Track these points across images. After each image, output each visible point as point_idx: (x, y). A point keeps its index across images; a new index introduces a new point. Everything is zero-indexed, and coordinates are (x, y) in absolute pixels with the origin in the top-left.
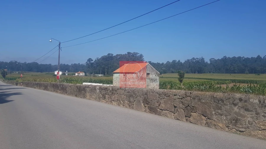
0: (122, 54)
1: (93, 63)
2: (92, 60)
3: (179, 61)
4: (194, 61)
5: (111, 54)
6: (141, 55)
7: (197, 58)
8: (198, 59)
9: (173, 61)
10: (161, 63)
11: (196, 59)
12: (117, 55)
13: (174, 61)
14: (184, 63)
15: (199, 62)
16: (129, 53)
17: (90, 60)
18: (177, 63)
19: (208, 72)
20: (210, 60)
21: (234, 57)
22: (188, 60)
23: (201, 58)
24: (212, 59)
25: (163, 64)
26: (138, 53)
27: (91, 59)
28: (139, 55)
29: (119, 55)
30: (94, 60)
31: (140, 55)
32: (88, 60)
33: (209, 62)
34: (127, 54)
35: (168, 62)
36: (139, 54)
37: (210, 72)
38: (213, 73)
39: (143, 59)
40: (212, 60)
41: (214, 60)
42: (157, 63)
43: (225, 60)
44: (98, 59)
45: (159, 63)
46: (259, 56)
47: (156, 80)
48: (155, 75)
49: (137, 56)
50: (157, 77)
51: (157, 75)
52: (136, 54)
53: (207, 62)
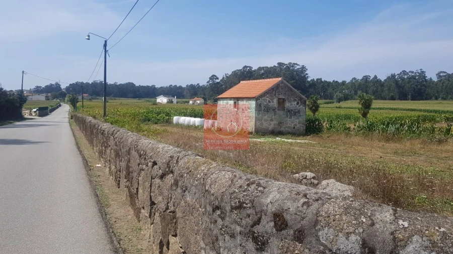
0: (267, 67)
1: (218, 83)
2: (218, 79)
3: (376, 77)
4: (406, 77)
5: (248, 67)
6: (303, 67)
7: (410, 72)
8: (413, 72)
9: (364, 77)
10: (340, 81)
11: (410, 74)
12: (260, 67)
13: (366, 78)
14: (385, 80)
15: (415, 79)
16: (280, 64)
17: (213, 77)
18: (372, 80)
19: (434, 98)
20: (438, 75)
22: (393, 76)
23: (419, 71)
24: (441, 72)
25: (344, 83)
26: (297, 64)
27: (215, 76)
28: (298, 67)
29: (263, 68)
30: (220, 78)
31: (300, 68)
32: (210, 78)
33: (435, 79)
34: (276, 65)
35: (355, 78)
36: (299, 65)
37: (436, 99)
38: (444, 99)
39: (307, 74)
40: (441, 75)
41: (444, 74)
42: (334, 81)
44: (227, 75)
45: (337, 82)
47: (299, 112)
48: (296, 102)
49: (296, 69)
50: (301, 106)
51: (301, 102)
52: (293, 66)
53: (431, 79)
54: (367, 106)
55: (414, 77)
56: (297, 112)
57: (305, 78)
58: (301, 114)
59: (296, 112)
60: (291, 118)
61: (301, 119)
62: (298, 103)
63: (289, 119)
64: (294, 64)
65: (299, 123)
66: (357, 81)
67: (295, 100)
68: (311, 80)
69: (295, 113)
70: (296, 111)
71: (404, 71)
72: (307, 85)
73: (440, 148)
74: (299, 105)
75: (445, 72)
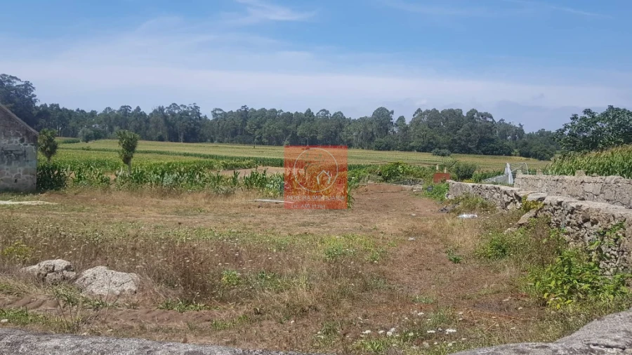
3: (138, 109)
4: (177, 112)
6: (28, 84)
7: (182, 106)
8: (185, 107)
9: (122, 107)
10: (88, 111)
11: (182, 108)
13: (125, 109)
14: (151, 114)
15: (188, 115)
18: (133, 113)
19: (209, 140)
20: (214, 113)
21: (263, 110)
22: (161, 109)
23: (193, 106)
24: (216, 109)
25: (93, 114)
26: (16, 78)
28: (18, 83)
31: (23, 85)
33: (210, 118)
35: (109, 108)
36: (20, 80)
37: (212, 141)
38: (221, 142)
39: (34, 96)
40: (217, 112)
41: (220, 112)
42: (78, 110)
43: (245, 114)
45: (83, 111)
46: (309, 111)
47: (24, 154)
48: (19, 139)
49: (15, 85)
50: (29, 146)
51: (29, 139)
52: (9, 81)
53: (206, 117)
54: (130, 148)
55: (186, 113)
56: (22, 155)
57: (31, 101)
58: (29, 158)
59: (19, 155)
60: (9, 163)
61: (28, 166)
62: (22, 141)
63: (6, 167)
64: (11, 76)
65: (25, 173)
66: (113, 112)
67: (17, 135)
68: (42, 106)
69: (18, 157)
70: (20, 152)
71: (175, 104)
72: (35, 112)
73: (227, 202)
74: (25, 143)
75: (221, 110)
